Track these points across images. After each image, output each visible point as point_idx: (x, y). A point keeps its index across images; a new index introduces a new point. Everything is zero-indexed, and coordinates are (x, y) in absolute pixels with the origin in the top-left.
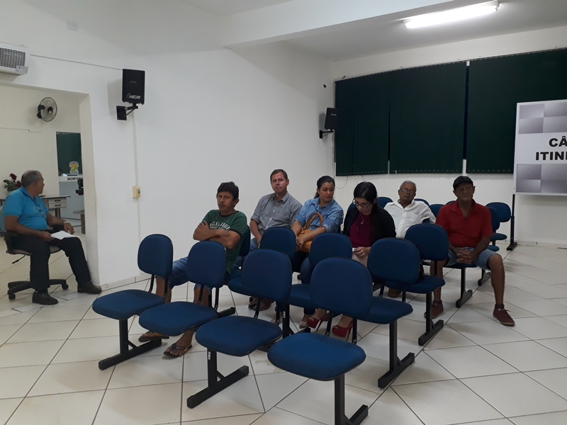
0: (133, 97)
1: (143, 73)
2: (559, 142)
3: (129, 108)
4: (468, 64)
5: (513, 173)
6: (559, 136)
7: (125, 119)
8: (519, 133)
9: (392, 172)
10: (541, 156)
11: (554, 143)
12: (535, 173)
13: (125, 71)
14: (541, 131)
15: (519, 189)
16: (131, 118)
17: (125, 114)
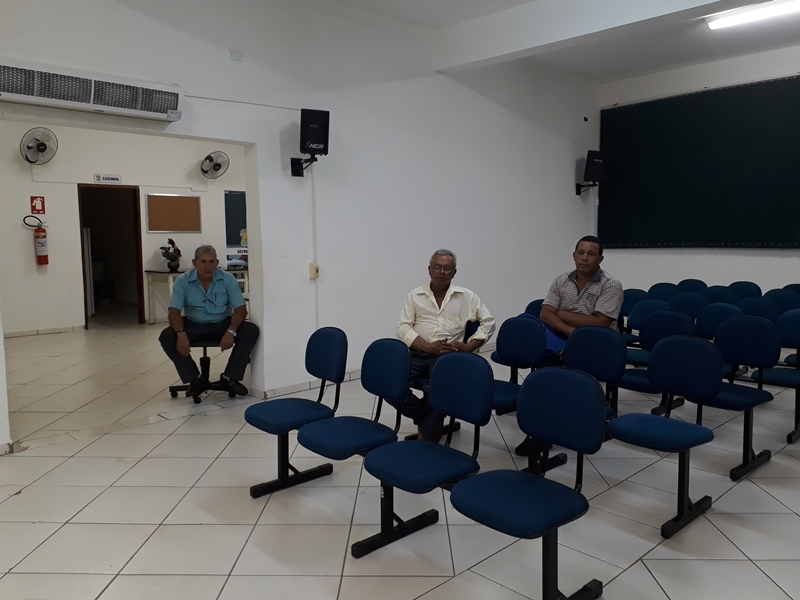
0: (314, 146)
1: (327, 113)
3: (306, 161)
7: (301, 175)
13: (304, 112)
16: (310, 174)
17: (302, 169)
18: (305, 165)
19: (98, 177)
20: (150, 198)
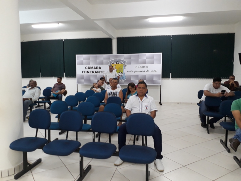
2: (88, 68)
4: (63, 41)
5: (76, 77)
6: (88, 66)
8: (77, 64)
9: (42, 77)
10: (83, 72)
11: (86, 68)
12: (82, 78)
14: (83, 64)
15: (78, 82)
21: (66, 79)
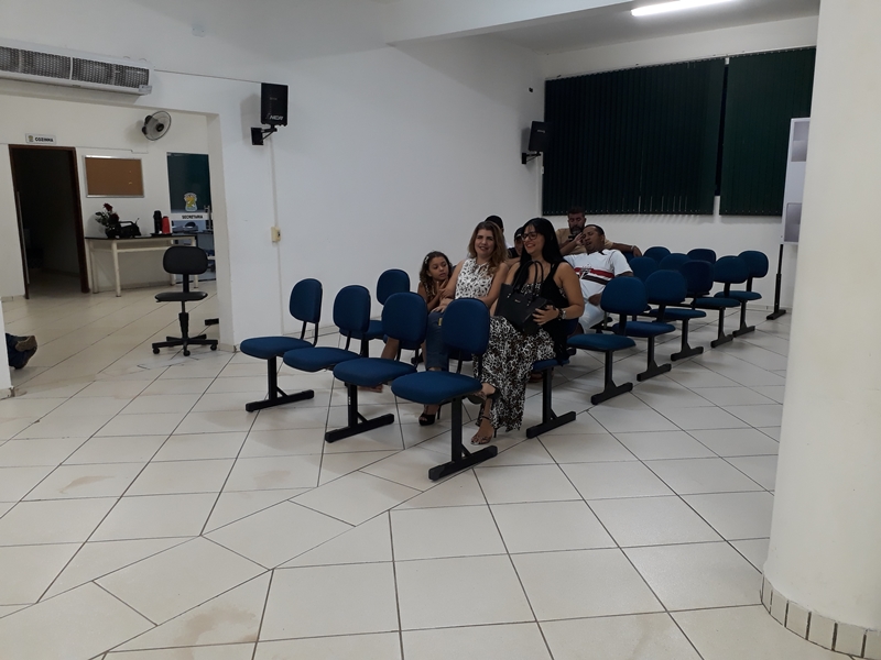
0: (274, 117)
1: (286, 87)
3: (266, 131)
4: (728, 62)
5: (781, 215)
7: (261, 144)
8: (793, 160)
13: (264, 85)
16: (269, 143)
17: (261, 138)
18: (264, 135)
19: (31, 137)
20: (88, 160)
21: (722, 222)
